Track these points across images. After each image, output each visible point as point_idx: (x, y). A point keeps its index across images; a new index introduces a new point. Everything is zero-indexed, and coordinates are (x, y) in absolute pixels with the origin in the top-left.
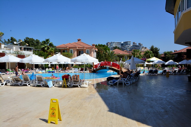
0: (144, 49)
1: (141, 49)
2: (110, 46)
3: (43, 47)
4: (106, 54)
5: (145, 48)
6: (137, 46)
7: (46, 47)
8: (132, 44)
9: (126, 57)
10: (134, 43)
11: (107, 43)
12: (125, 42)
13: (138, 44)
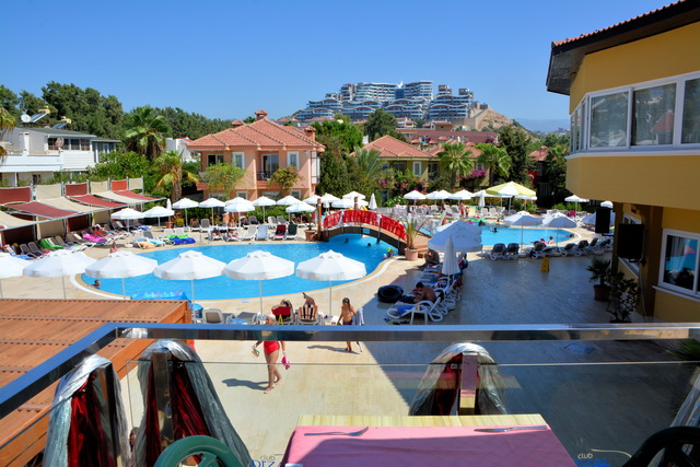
0: (478, 111)
1: (469, 112)
2: (354, 99)
3: (133, 138)
4: (350, 163)
5: (484, 107)
6: (452, 100)
7: (141, 135)
8: (437, 92)
9: (417, 165)
10: (442, 89)
11: (343, 88)
12: (412, 85)
13: (455, 94)
